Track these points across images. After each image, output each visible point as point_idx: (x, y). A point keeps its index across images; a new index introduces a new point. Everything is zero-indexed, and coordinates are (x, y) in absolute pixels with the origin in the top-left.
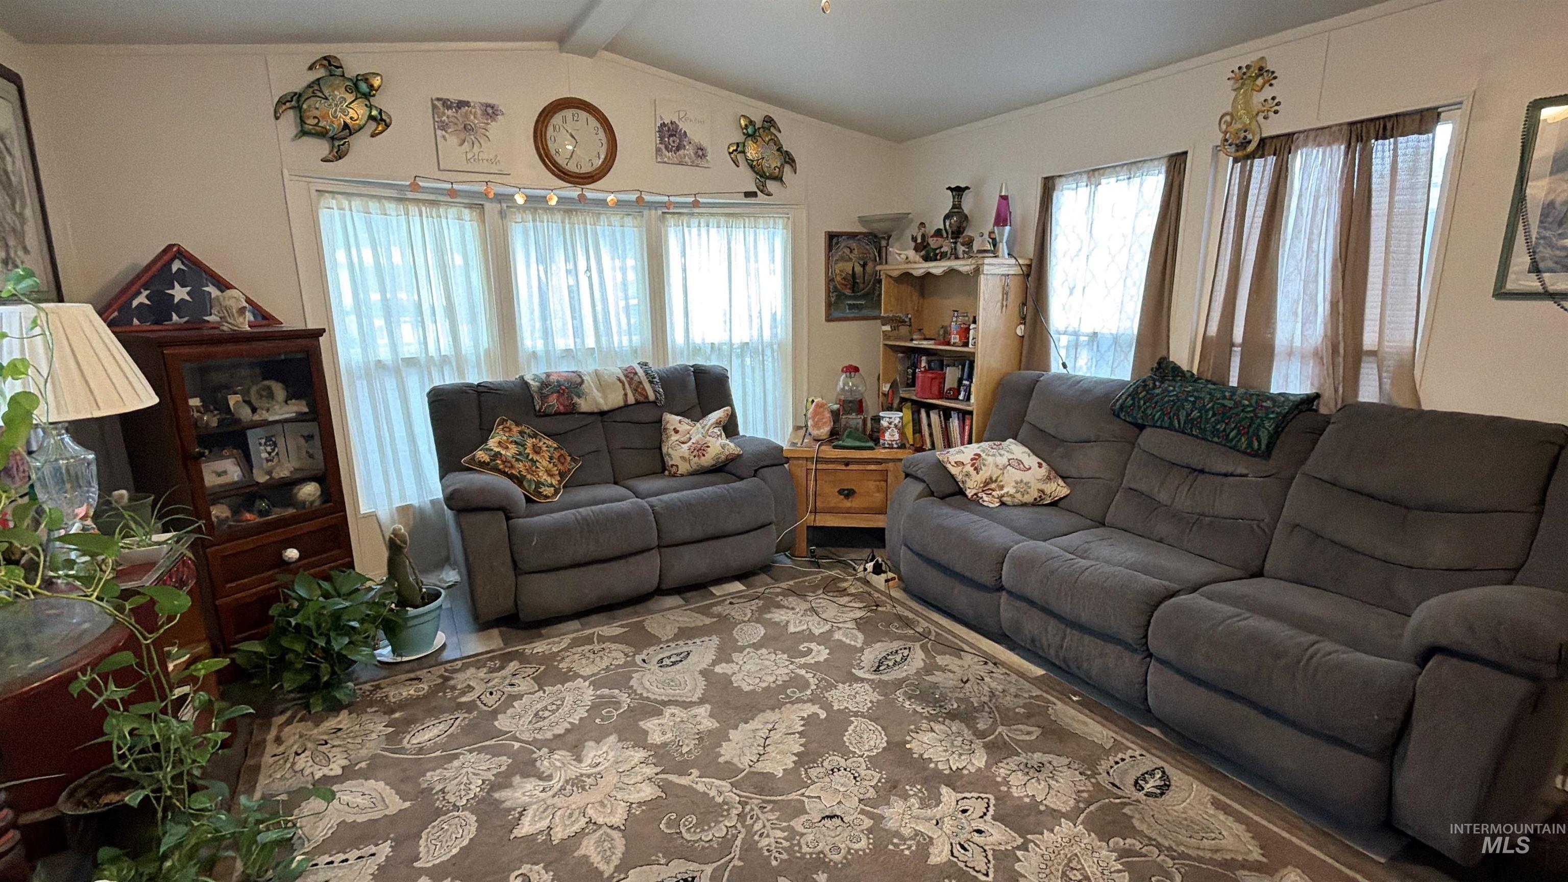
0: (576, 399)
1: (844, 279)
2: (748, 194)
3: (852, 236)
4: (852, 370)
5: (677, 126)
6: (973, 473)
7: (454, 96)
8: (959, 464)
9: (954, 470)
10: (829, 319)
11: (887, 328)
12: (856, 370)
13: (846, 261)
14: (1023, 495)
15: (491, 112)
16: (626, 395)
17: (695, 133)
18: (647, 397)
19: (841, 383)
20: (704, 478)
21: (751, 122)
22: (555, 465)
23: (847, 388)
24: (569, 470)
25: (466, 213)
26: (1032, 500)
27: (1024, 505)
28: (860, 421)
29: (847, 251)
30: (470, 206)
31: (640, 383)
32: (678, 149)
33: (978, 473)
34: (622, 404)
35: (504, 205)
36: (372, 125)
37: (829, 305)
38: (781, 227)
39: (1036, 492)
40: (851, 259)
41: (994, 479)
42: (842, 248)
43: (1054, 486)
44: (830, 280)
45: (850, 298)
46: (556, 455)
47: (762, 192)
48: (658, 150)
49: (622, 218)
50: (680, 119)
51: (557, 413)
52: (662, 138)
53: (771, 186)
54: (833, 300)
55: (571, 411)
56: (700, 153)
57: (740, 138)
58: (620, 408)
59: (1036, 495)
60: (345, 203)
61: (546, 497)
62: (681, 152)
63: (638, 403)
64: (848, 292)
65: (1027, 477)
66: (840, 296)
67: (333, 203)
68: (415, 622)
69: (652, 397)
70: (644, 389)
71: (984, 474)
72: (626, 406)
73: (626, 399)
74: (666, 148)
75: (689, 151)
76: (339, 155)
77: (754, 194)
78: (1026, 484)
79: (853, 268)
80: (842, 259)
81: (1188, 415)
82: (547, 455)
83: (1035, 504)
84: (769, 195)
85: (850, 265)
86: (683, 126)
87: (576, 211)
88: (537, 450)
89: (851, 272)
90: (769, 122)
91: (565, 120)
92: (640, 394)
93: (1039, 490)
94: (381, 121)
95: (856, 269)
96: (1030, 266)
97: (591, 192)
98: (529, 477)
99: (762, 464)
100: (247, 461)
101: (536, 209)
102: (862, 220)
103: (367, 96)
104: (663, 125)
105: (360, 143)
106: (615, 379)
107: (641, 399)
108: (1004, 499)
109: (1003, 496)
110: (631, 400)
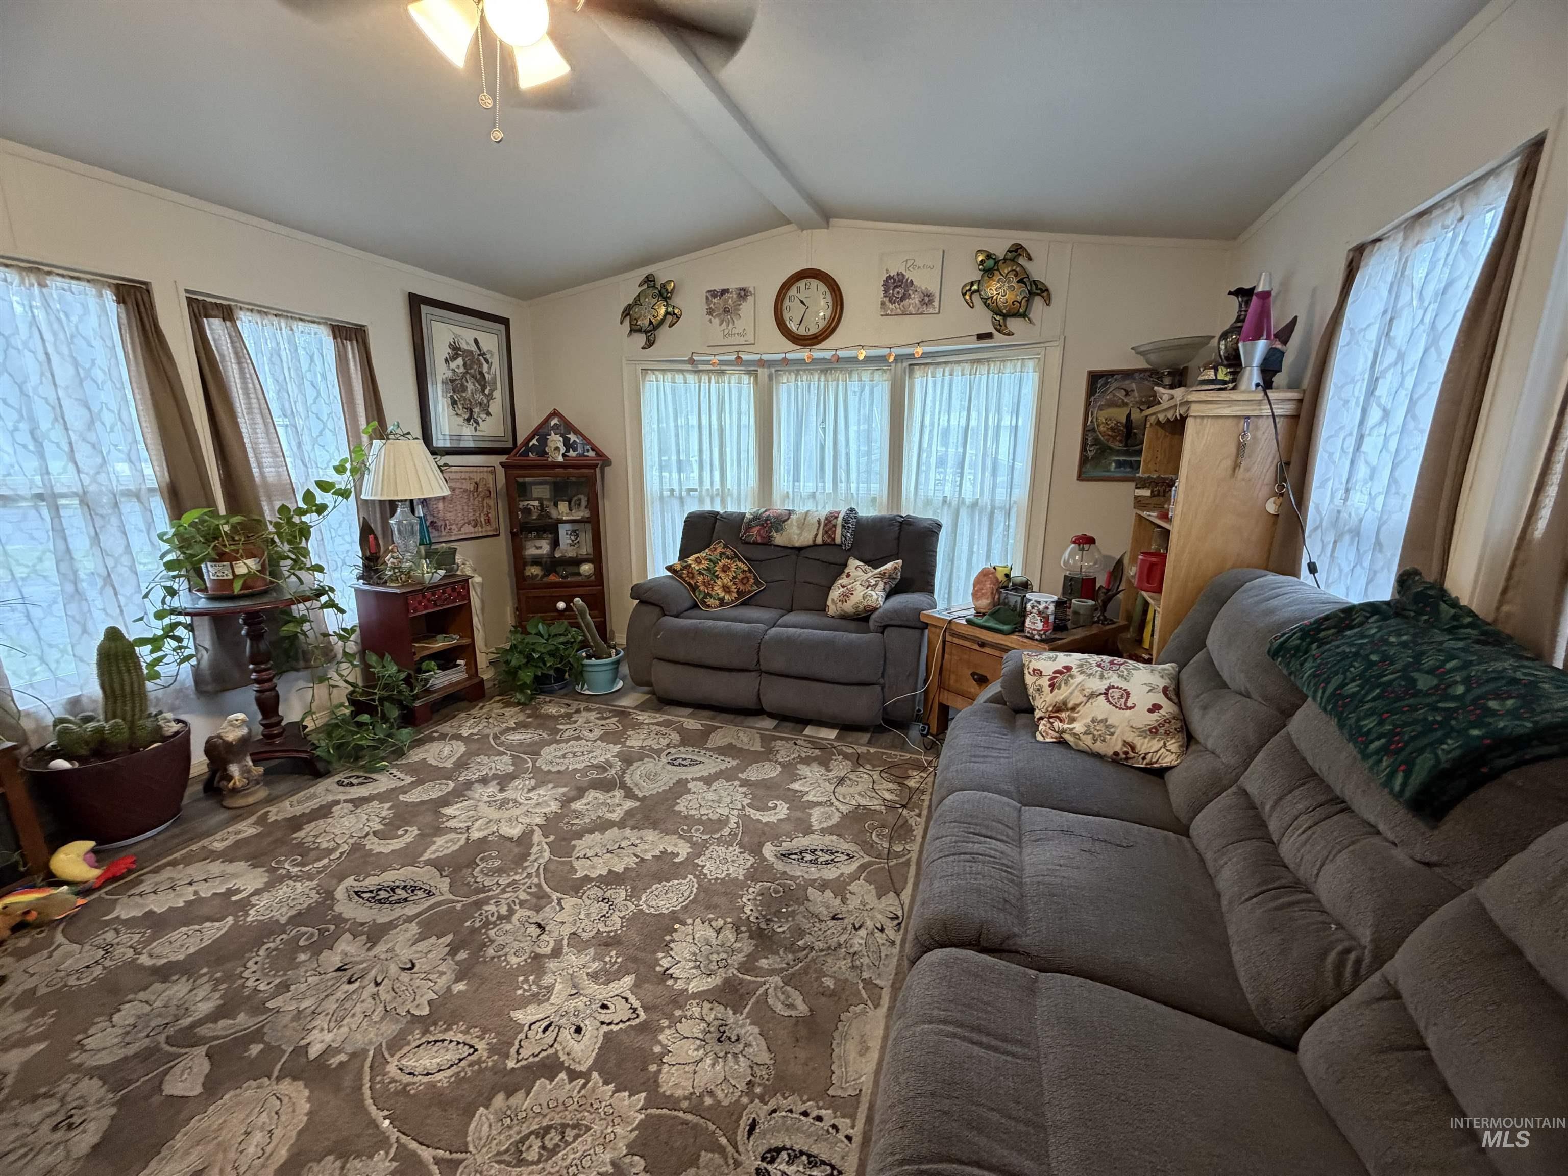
0: (774, 534)
1: (1112, 429)
2: (981, 337)
3: (1127, 374)
4: (1084, 542)
5: (903, 275)
6: (1047, 689)
7: (718, 287)
8: (1038, 673)
9: (1029, 679)
10: (1080, 478)
11: (1147, 493)
12: (1091, 541)
13: (1119, 406)
14: (1095, 741)
15: (743, 293)
16: (816, 535)
17: (924, 280)
18: (834, 539)
19: (1066, 554)
20: (843, 622)
21: (989, 256)
22: (735, 584)
23: (1071, 562)
24: (750, 592)
25: (745, 378)
26: (1110, 752)
27: (1098, 756)
28: (1019, 599)
29: (1121, 394)
30: (749, 373)
31: (835, 526)
32: (902, 299)
33: (1052, 691)
34: (811, 543)
35: (773, 370)
36: (669, 318)
37: (1084, 460)
38: (1031, 370)
39: (1120, 744)
40: (1125, 404)
41: (1070, 705)
42: (1114, 390)
43: (1156, 744)
44: (1087, 430)
45: (1118, 453)
46: (741, 576)
47: (999, 331)
48: (883, 304)
49: (872, 373)
50: (907, 269)
51: (755, 543)
52: (885, 291)
53: (1013, 324)
54: (1090, 454)
55: (767, 542)
56: (927, 299)
57: (976, 275)
58: (809, 546)
59: (1118, 747)
60: (660, 376)
61: (709, 606)
62: (906, 302)
63: (825, 544)
64: (1117, 445)
65: (1117, 717)
66: (1103, 450)
67: (653, 377)
68: (589, 669)
69: (838, 540)
70: (834, 532)
71: (1060, 695)
72: (815, 545)
73: (814, 541)
74: (890, 301)
75: (915, 299)
76: (650, 344)
77: (989, 336)
78: (1107, 727)
79: (1129, 415)
80: (1112, 404)
81: (1343, 685)
82: (731, 574)
83: (1116, 760)
84: (1010, 334)
85: (1126, 411)
86: (909, 275)
87: (831, 369)
88: (725, 569)
89: (1124, 421)
90: (1017, 250)
91: (799, 291)
92: (830, 536)
93: (1125, 743)
94: (674, 317)
95: (1133, 417)
96: (1300, 401)
97: (820, 352)
98: (702, 588)
99: (892, 622)
100: (555, 543)
101: (798, 371)
102: (1138, 351)
103: (666, 299)
104: (889, 277)
105: (664, 333)
106: (815, 520)
107: (829, 541)
108: (1066, 736)
109: (1064, 731)
110: (819, 540)
